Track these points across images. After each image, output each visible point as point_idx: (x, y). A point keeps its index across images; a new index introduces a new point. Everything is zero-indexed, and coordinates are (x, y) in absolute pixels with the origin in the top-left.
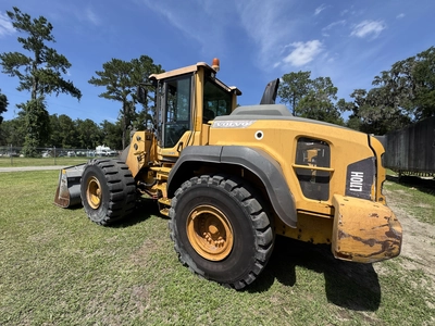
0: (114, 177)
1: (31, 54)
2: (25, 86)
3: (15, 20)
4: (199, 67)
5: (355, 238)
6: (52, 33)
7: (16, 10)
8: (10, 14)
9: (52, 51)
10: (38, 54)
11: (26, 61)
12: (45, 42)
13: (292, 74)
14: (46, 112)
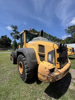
0: (14, 54)
1: (14, 32)
2: (13, 38)
3: (12, 27)
4: (24, 31)
5: (41, 74)
6: (17, 28)
7: (12, 25)
8: (11, 26)
9: (17, 31)
10: (15, 32)
11: (14, 34)
12: (16, 30)
13: (71, 26)
14: (16, 42)
